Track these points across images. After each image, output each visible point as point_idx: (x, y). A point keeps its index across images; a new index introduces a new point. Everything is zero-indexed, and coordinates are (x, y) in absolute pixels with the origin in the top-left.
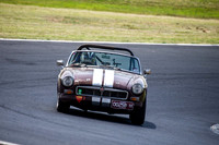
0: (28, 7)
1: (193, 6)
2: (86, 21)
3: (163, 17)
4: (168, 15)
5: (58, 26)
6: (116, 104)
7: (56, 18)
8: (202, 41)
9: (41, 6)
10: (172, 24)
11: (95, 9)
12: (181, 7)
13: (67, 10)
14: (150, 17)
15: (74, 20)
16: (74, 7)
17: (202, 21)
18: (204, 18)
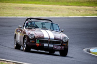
0: (8, 4)
1: (75, 1)
2: (32, 9)
3: (63, 6)
4: (65, 5)
5: (20, 11)
6: (55, 47)
7: (20, 8)
8: (79, 15)
9: (13, 3)
10: (67, 9)
11: (35, 4)
12: (70, 2)
13: (24, 4)
14: (58, 6)
15: (27, 8)
16: (27, 3)
17: (79, 7)
18: (79, 6)
